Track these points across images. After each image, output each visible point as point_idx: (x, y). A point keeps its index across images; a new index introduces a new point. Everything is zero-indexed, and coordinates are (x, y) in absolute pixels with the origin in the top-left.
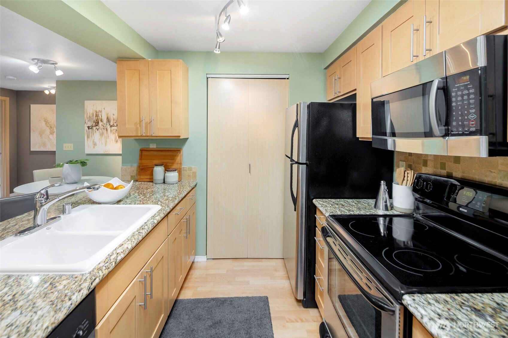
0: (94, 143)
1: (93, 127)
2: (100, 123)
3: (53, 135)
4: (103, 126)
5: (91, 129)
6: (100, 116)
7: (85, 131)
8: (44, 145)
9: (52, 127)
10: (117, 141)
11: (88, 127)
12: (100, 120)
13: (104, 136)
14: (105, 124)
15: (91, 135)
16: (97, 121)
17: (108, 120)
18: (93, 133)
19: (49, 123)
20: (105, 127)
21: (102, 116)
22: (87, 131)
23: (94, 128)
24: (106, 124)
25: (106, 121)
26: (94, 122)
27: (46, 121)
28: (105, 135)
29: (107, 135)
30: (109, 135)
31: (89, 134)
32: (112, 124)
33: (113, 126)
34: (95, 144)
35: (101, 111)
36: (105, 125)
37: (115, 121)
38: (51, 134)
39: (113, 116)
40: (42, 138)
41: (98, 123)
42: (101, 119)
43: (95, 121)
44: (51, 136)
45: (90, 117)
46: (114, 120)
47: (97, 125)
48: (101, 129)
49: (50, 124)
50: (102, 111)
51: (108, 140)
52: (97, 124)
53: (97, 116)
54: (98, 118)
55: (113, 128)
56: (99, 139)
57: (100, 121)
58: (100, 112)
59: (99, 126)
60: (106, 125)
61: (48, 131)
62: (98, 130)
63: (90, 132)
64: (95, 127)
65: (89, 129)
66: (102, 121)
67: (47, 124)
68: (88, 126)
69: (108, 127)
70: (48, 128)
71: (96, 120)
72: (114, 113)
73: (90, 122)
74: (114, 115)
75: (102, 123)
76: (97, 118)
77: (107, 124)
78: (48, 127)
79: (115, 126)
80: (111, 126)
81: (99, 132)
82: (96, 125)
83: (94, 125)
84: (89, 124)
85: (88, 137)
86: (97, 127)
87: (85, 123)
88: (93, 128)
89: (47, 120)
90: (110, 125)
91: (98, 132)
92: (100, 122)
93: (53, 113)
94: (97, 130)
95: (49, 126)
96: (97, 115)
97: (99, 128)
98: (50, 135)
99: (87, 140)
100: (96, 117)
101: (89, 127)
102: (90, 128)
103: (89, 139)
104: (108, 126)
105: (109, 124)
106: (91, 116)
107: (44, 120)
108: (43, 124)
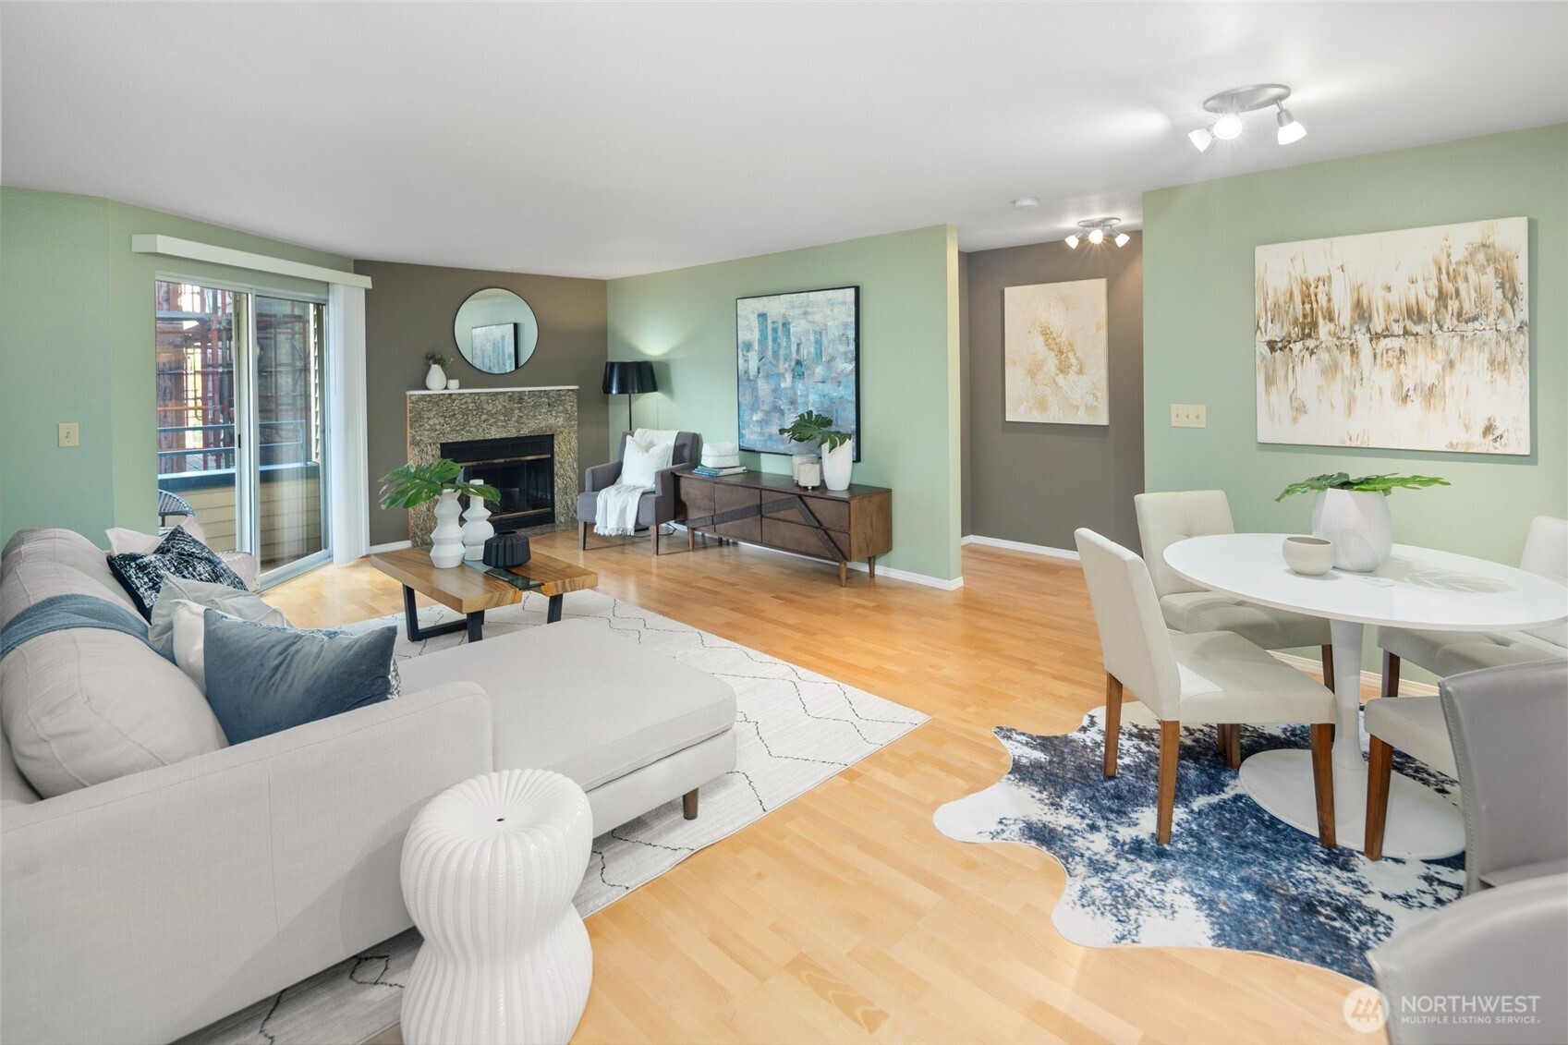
0: (1295, 404)
1: (1289, 342)
2: (1324, 328)
3: (1067, 374)
4: (1339, 338)
5: (1281, 349)
6: (1323, 299)
7: (1258, 361)
8: (1042, 405)
9: (1065, 350)
10: (1405, 399)
11: (1272, 345)
12: (1320, 314)
13: (1339, 376)
14: (1347, 327)
15: (1281, 373)
16: (1309, 319)
17: (1362, 312)
18: (1291, 366)
19: (1054, 339)
20: (1345, 341)
21: (1329, 300)
22: (1264, 358)
23: (1297, 347)
24: (1352, 327)
25: (1352, 318)
26: (1295, 323)
27: (1046, 333)
28: (1347, 372)
29: (1354, 372)
30: (1366, 374)
31: (1274, 370)
32: (1378, 325)
33: (1385, 337)
34: (1299, 409)
35: (1327, 281)
36: (1346, 334)
37: (1395, 315)
38: (1062, 371)
39: (1383, 293)
40: (1036, 384)
41: (1314, 325)
42: (1328, 308)
43: (1301, 320)
44: (1060, 379)
45: (1276, 304)
46: (1389, 309)
47: (1309, 336)
48: (1328, 349)
49: (1057, 341)
50: (1330, 278)
51: (1358, 391)
52: (1308, 328)
53: (1306, 298)
54: (1312, 309)
55: (1384, 343)
56: (1320, 388)
57: (1324, 318)
58: (1321, 283)
59: (1318, 339)
60: (1353, 331)
61: (1052, 363)
62: (1312, 353)
63: (1278, 361)
64: (1299, 345)
65: (1273, 350)
66: (1331, 320)
67: (1050, 341)
68: (1268, 338)
69: (1362, 339)
70: (1053, 354)
71: (1305, 316)
72: (1390, 284)
73: (1279, 326)
74: (1389, 289)
75: (1331, 326)
76: (1308, 306)
77: (1356, 328)
78: (1052, 349)
79: (1398, 336)
80: (1375, 337)
81: (1318, 359)
82: (1303, 333)
83: (1293, 336)
84: (1275, 332)
85: (1270, 381)
86: (1311, 343)
87: (1258, 327)
88: (1291, 346)
89: (1048, 331)
90: (1369, 330)
91: (1311, 363)
92: (1321, 321)
93: (1067, 309)
94: (1307, 355)
95: (1056, 349)
96: (1309, 295)
97: (1317, 347)
98: (1057, 375)
99: (1267, 392)
100: (1303, 303)
101: (1276, 342)
102: (1280, 345)
103: (1274, 387)
104: (1360, 337)
105: (1364, 330)
106: (1282, 302)
107: (1040, 329)
108: (1039, 341)
